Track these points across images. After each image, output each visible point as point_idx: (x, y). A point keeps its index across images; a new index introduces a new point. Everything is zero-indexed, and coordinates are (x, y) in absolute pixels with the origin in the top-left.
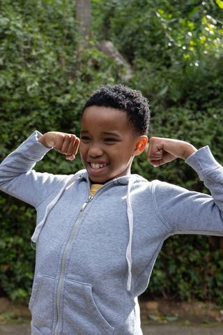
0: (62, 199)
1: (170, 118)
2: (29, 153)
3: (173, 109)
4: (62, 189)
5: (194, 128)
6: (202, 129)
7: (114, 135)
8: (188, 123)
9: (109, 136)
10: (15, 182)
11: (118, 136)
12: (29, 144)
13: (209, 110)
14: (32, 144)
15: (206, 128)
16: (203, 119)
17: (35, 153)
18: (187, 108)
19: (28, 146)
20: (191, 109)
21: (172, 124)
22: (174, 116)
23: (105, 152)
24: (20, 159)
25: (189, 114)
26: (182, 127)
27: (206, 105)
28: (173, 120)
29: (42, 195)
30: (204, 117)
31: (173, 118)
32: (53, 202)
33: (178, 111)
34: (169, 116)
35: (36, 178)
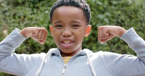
0: (44, 68)
1: (18, 13)
2: (13, 42)
3: (19, 7)
4: (43, 62)
5: (34, 20)
6: (39, 20)
7: (78, 22)
8: (30, 16)
9: (75, 24)
10: (4, 62)
11: (80, 23)
12: (13, 36)
13: (41, 8)
14: (15, 36)
15: (42, 19)
16: (38, 14)
17: (17, 41)
18: (27, 7)
19: (12, 38)
20: (30, 7)
21: (19, 17)
22: (20, 12)
23: (73, 34)
24: (7, 46)
25: (29, 10)
26: (26, 19)
27: (38, 5)
28: (19, 15)
29: (26, 67)
30: (39, 12)
31: (20, 13)
32: (39, 71)
33: (22, 9)
34: (17, 12)
35: (19, 58)
